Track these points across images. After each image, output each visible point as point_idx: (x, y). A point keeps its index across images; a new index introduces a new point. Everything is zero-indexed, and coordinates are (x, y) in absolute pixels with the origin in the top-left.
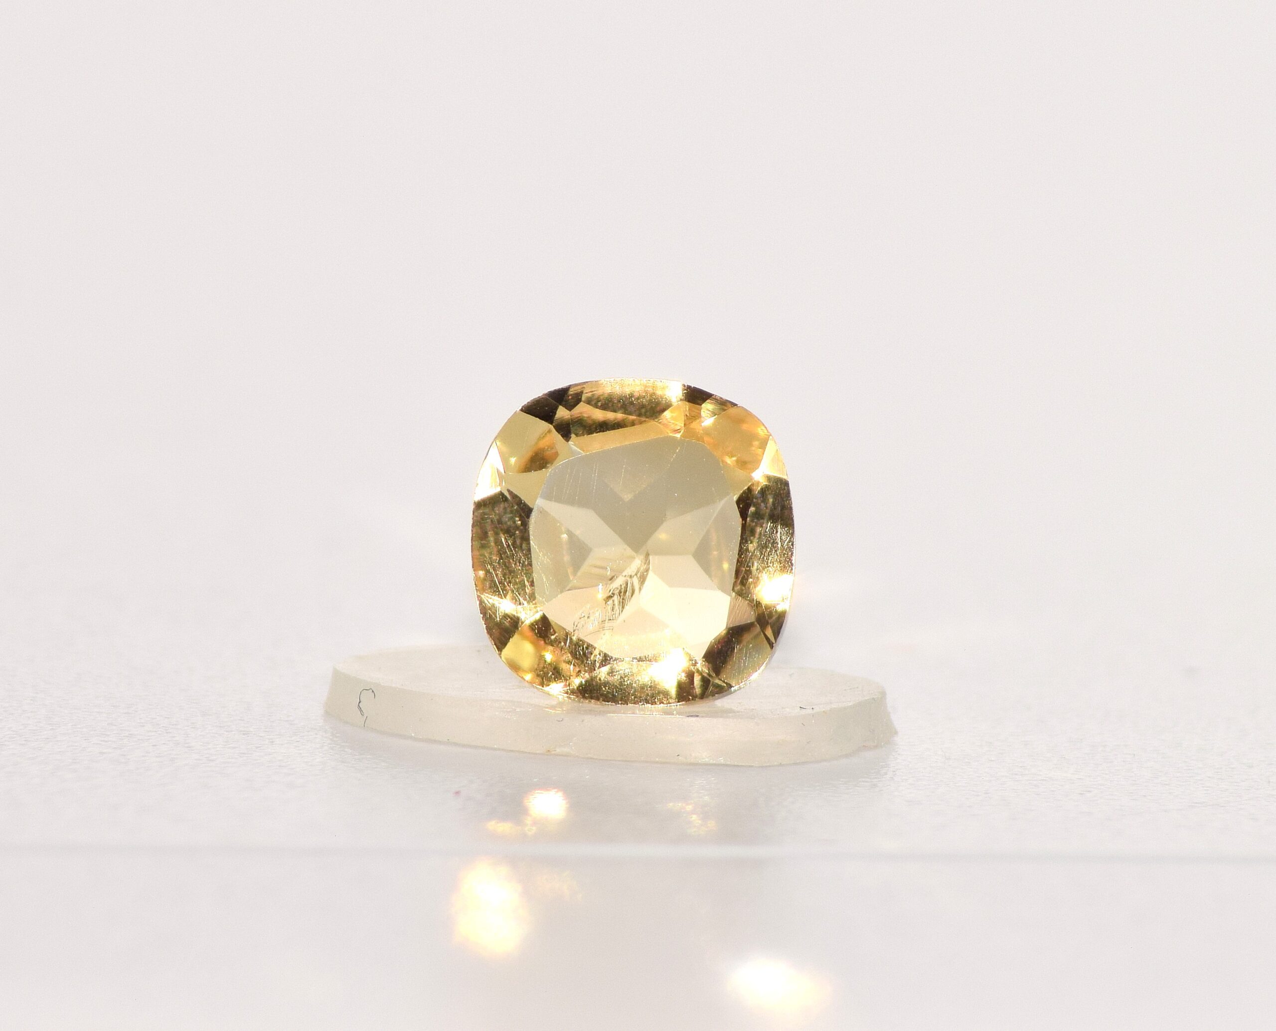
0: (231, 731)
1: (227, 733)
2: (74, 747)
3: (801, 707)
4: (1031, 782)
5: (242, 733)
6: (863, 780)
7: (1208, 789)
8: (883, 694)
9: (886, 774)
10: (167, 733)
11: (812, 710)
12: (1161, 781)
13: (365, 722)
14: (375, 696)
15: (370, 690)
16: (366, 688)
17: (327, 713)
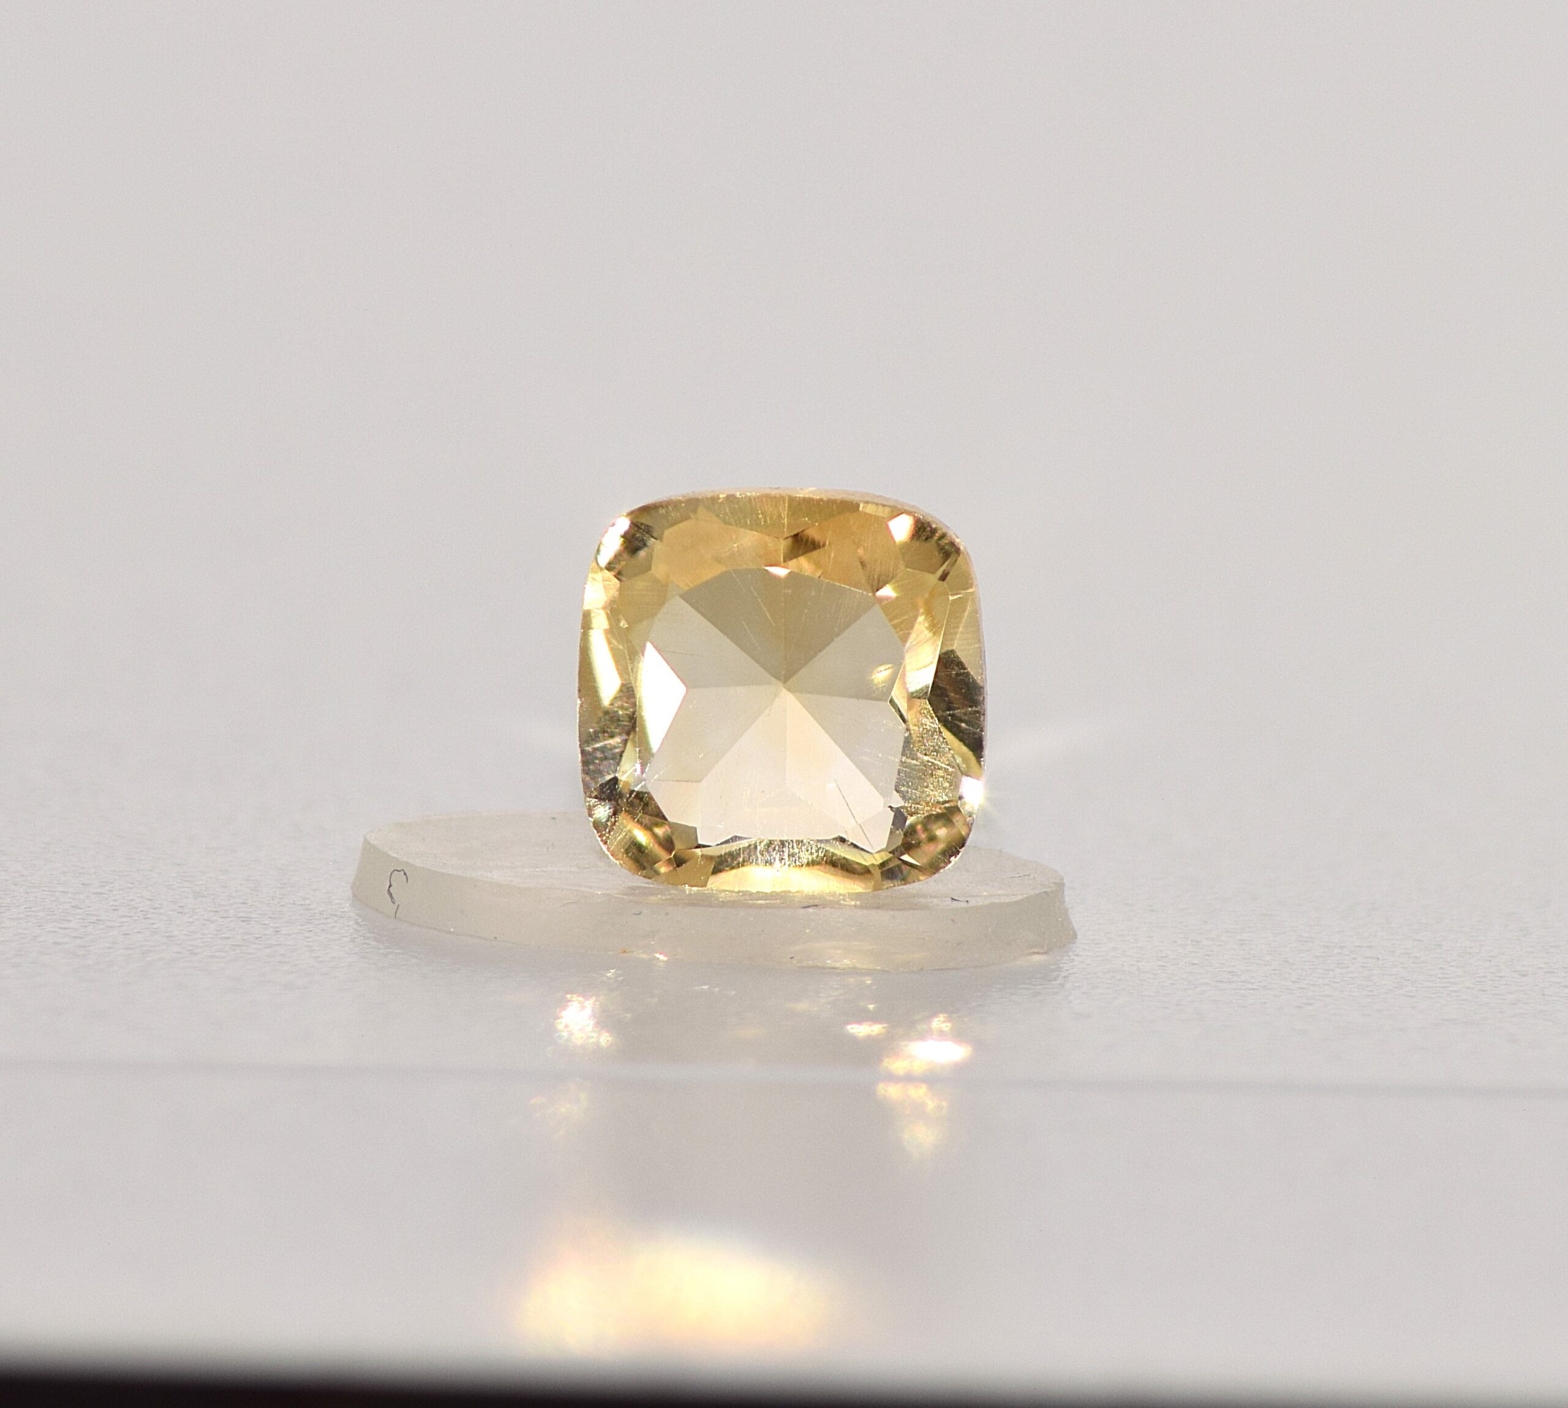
0: (228, 917)
1: (223, 919)
2: (22, 936)
3: (952, 899)
4: (1238, 991)
5: (241, 919)
6: (1025, 986)
7: (1463, 1002)
8: (1060, 885)
9: (1055, 979)
10: (146, 918)
11: (966, 903)
12: (1406, 991)
13: (397, 910)
14: (407, 880)
15: (403, 871)
16: (399, 869)
17: (354, 896)
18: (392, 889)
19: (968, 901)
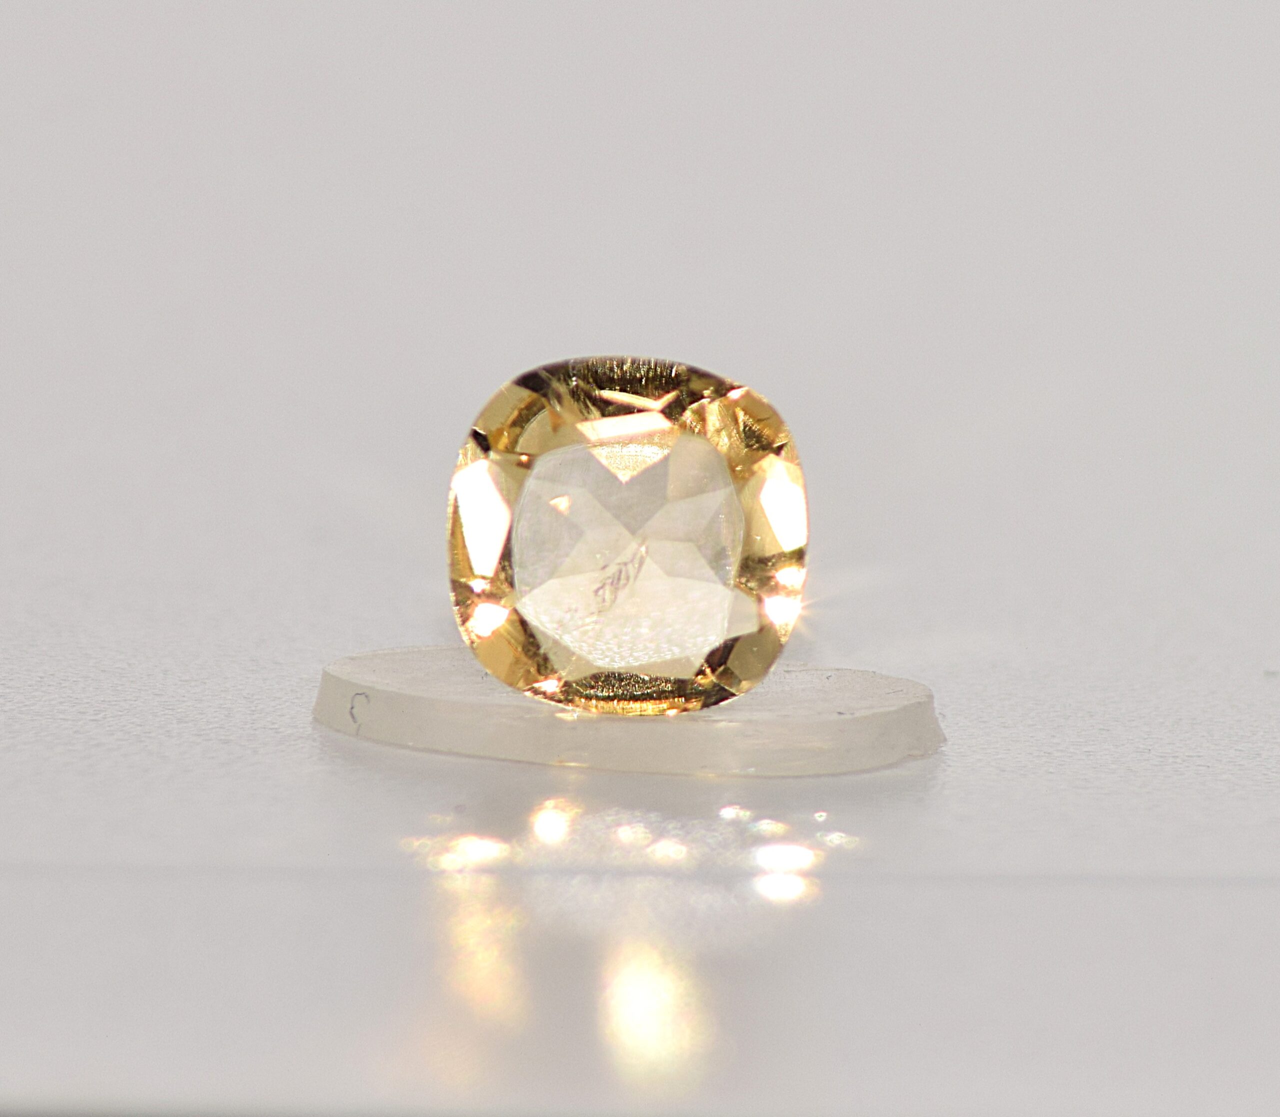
3: (839, 712)
6: (909, 793)
8: (929, 697)
9: (934, 787)
13: (358, 730)
14: (369, 701)
15: (364, 694)
16: (360, 692)
17: (316, 720)
18: (355, 711)
19: (852, 714)
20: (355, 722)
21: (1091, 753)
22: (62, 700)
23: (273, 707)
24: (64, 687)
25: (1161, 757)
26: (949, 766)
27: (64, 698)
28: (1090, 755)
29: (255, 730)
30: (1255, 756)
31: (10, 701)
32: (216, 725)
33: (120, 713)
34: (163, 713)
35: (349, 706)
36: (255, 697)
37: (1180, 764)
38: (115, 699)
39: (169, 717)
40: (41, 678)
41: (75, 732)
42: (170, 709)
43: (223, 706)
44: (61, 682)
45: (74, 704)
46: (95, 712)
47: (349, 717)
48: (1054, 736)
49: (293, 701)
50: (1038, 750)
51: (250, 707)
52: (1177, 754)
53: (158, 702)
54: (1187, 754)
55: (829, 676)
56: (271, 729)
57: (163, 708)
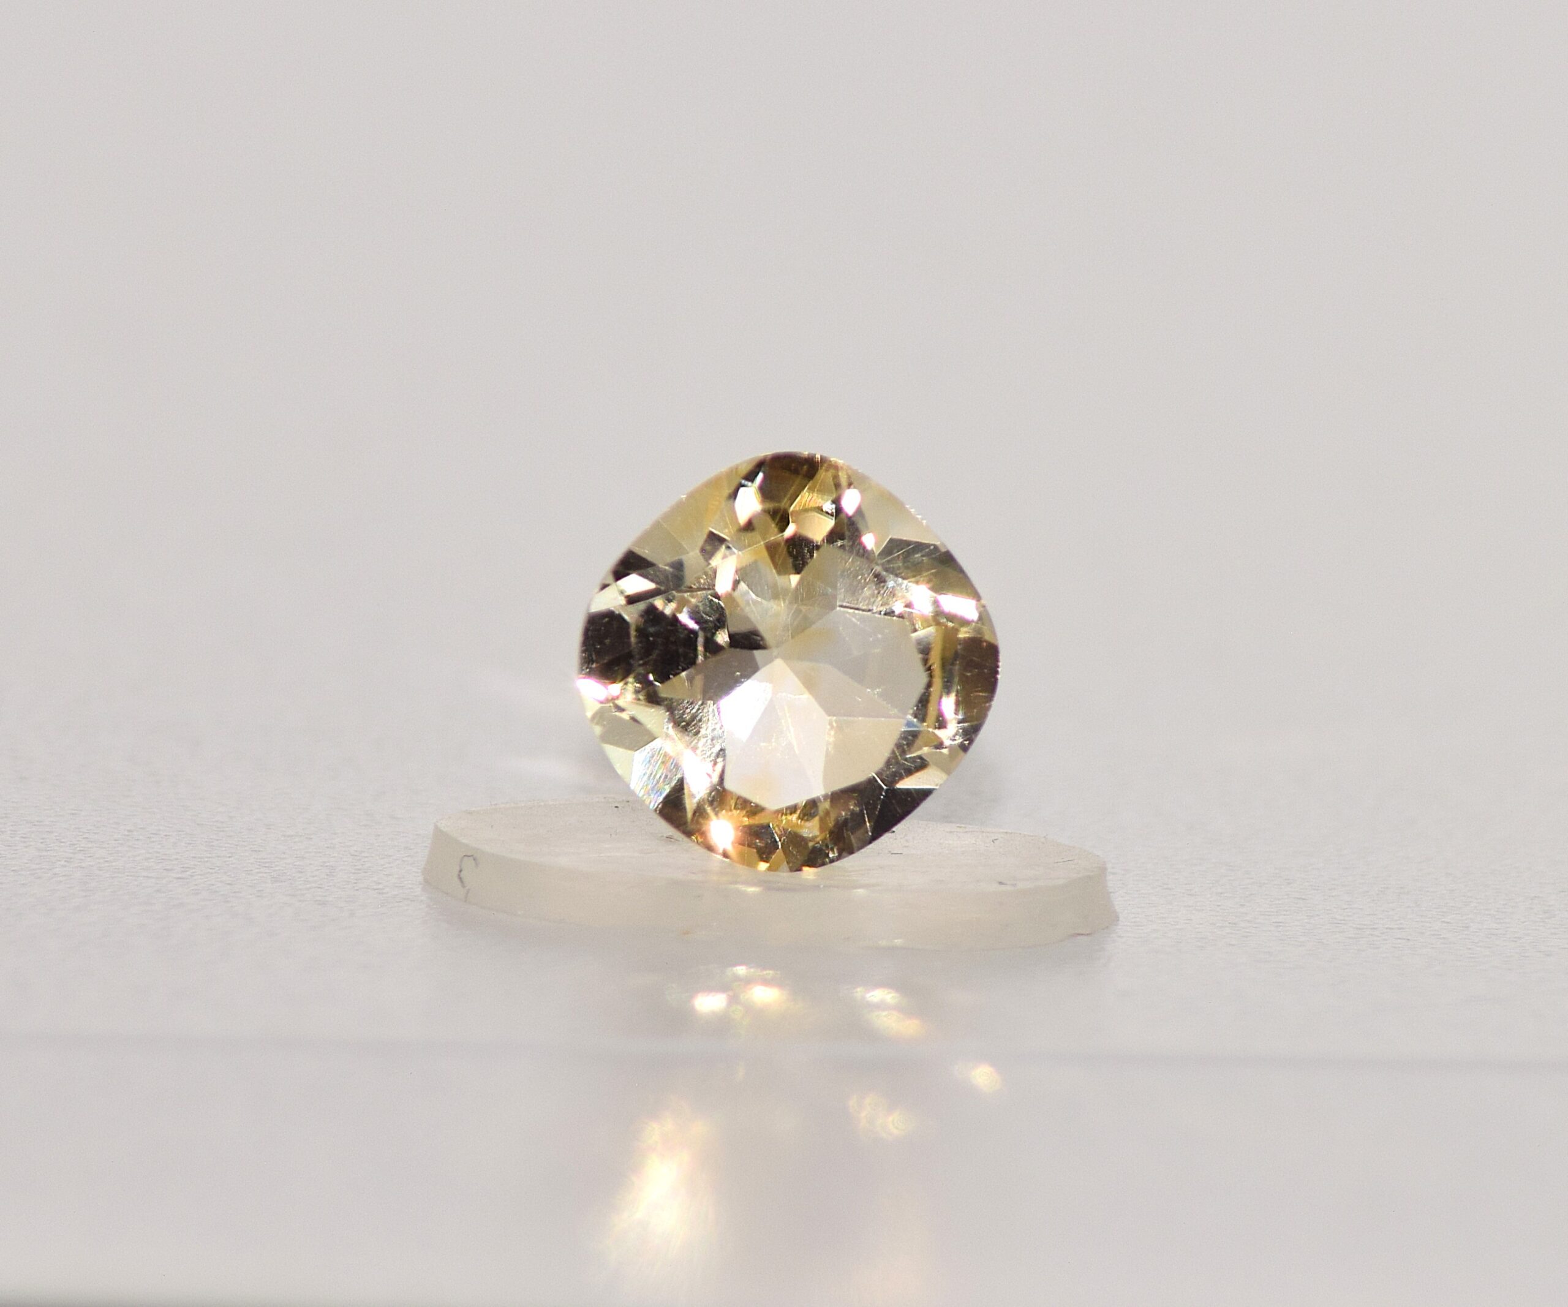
0: (305, 901)
1: (300, 903)
3: (999, 882)
5: (318, 903)
8: (1103, 870)
9: (1099, 959)
10: (226, 902)
11: (1012, 886)
13: (467, 894)
14: (477, 865)
15: (473, 856)
16: (468, 854)
17: (426, 881)
18: (463, 874)
19: (1014, 885)
20: (464, 886)
21: (1281, 924)
22: (148, 856)
23: (382, 865)
24: (153, 842)
25: (1357, 928)
26: (1120, 937)
27: (150, 853)
28: (1280, 926)
29: (357, 890)
30: (1461, 928)
31: (90, 857)
32: (314, 885)
33: (211, 871)
34: (258, 870)
35: (458, 869)
36: (363, 855)
37: (1378, 936)
38: (209, 855)
39: (265, 875)
40: (129, 831)
41: (158, 891)
42: (266, 867)
43: (326, 865)
44: (152, 836)
45: (162, 861)
46: (183, 869)
47: (456, 879)
48: (1242, 905)
49: (404, 859)
50: (1222, 920)
51: (355, 866)
52: (1375, 927)
53: (254, 858)
54: (1387, 926)
55: (996, 840)
56: (375, 889)
57: (259, 865)
